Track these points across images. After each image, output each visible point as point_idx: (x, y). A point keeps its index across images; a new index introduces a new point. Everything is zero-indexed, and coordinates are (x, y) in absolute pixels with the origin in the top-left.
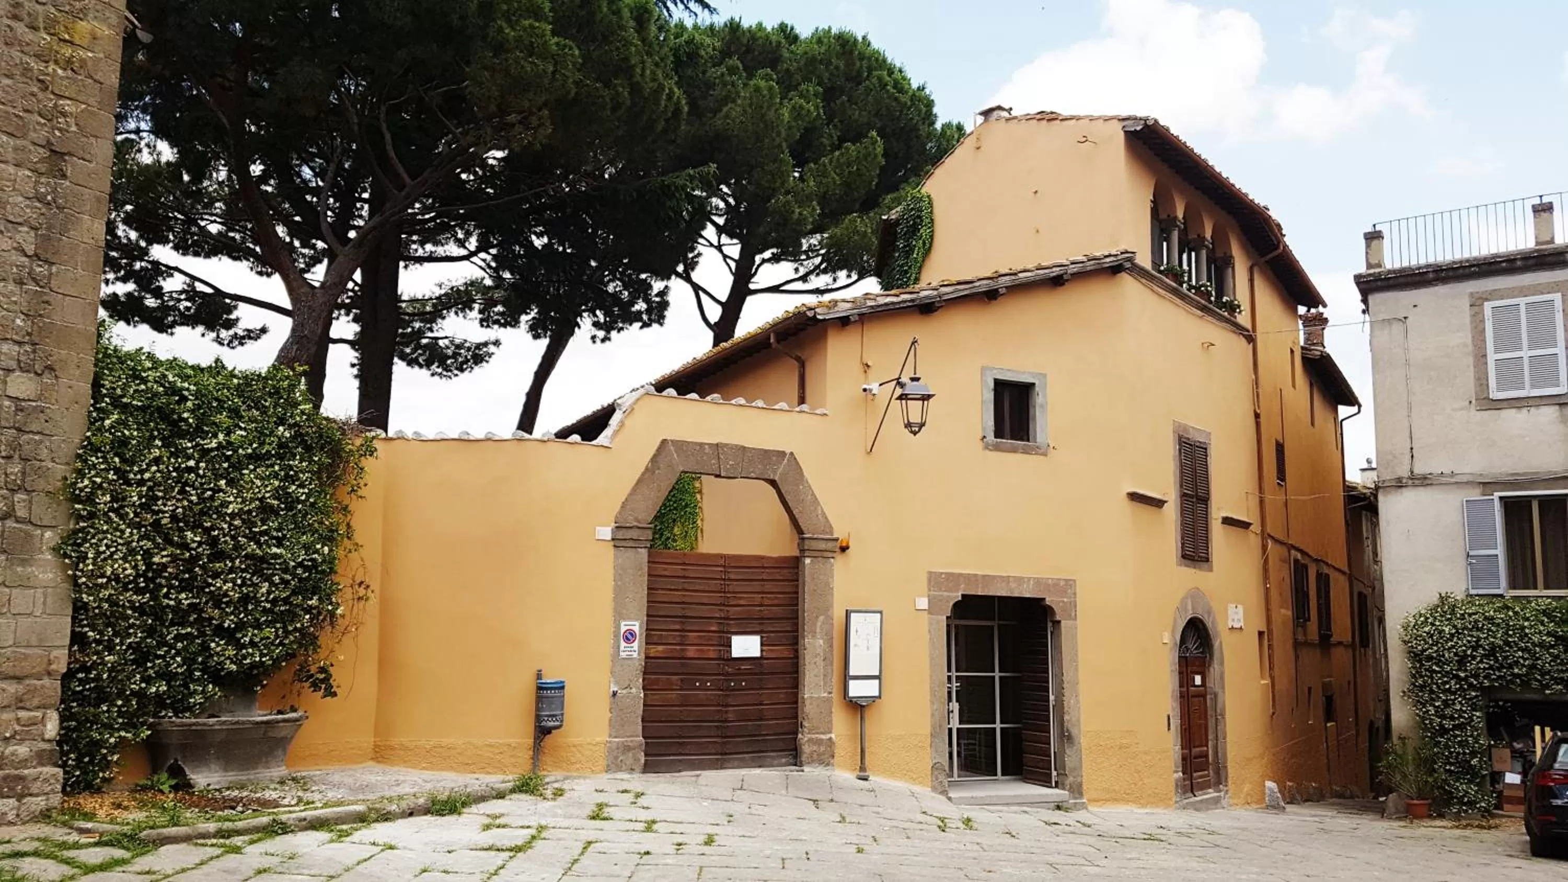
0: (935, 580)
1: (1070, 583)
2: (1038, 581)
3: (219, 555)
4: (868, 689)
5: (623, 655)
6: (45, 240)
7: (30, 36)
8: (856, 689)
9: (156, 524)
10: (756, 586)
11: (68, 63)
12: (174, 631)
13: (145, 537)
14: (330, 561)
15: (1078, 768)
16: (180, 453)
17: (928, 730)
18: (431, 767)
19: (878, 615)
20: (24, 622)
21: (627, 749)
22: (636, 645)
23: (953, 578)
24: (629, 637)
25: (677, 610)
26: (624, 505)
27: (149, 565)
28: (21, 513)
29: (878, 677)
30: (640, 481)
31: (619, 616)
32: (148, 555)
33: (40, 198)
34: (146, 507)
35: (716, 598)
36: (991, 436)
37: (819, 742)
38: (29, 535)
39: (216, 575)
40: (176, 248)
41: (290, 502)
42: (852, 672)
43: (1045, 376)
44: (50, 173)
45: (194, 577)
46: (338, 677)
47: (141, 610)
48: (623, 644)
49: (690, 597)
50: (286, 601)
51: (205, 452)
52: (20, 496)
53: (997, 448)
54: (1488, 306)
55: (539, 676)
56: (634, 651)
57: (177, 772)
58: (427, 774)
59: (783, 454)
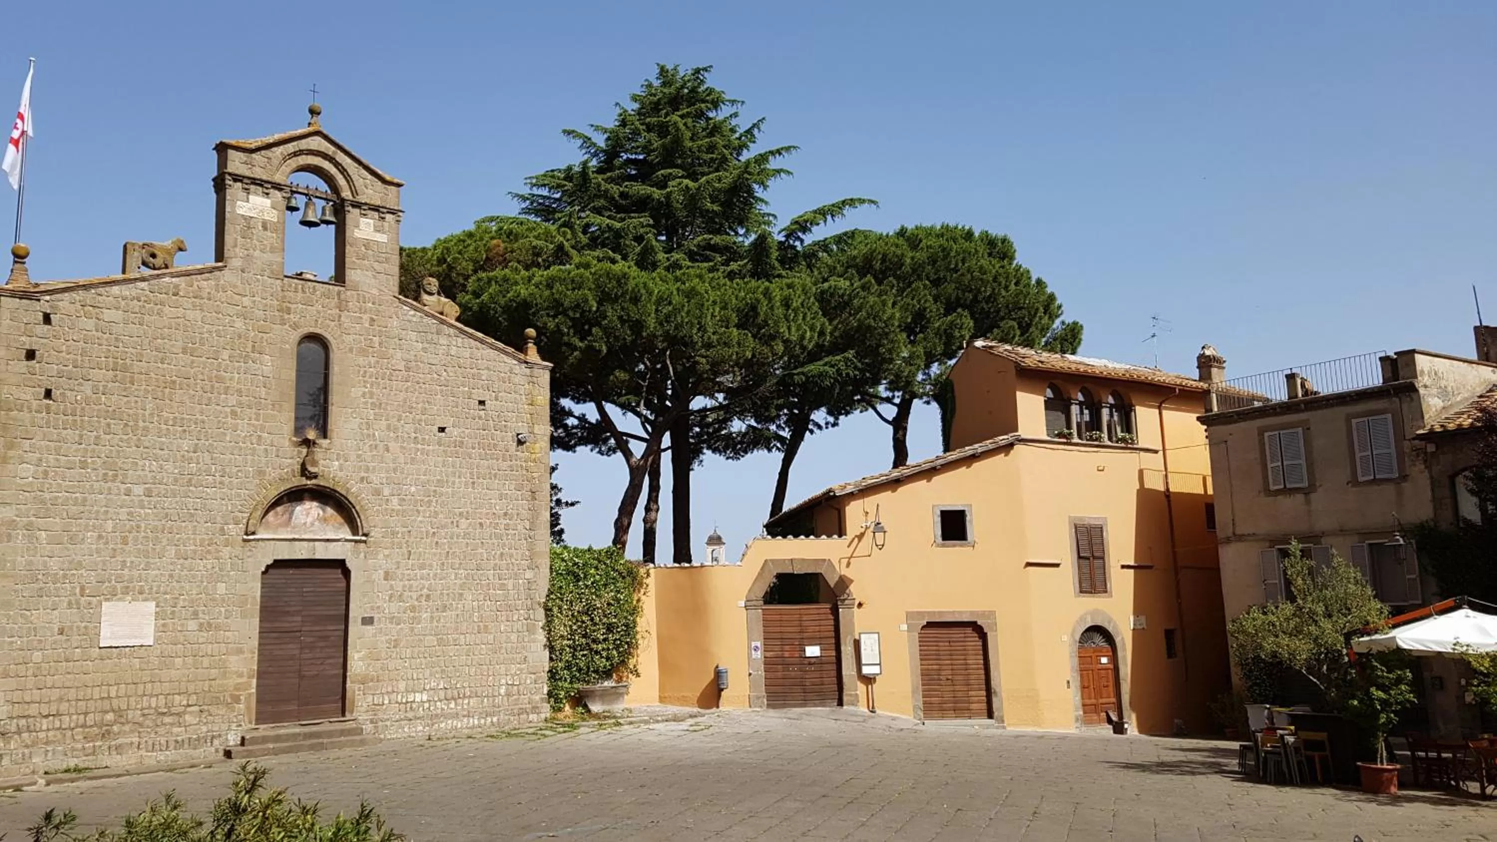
0: (910, 616)
1: (993, 613)
2: (972, 613)
3: (595, 624)
4: (875, 670)
5: (754, 657)
6: (532, 523)
7: (522, 455)
8: (866, 670)
9: (573, 615)
10: (817, 623)
11: (534, 461)
12: (581, 653)
13: (570, 620)
14: (634, 622)
15: (1001, 709)
16: (578, 587)
17: (910, 690)
18: (682, 705)
19: (876, 635)
20: (536, 654)
21: (758, 698)
22: (759, 653)
23: (921, 614)
24: (756, 649)
25: (779, 635)
26: (749, 591)
27: (571, 630)
28: (532, 617)
29: (880, 664)
30: (756, 580)
31: (750, 640)
32: (571, 626)
33: (530, 509)
34: (569, 609)
35: (798, 629)
36: (940, 539)
37: (851, 695)
38: (534, 624)
39: (594, 631)
40: (573, 399)
41: (618, 600)
42: (864, 662)
43: (971, 505)
44: (532, 500)
45: (586, 633)
46: (640, 669)
47: (569, 647)
48: (753, 652)
49: (783, 629)
50: (619, 639)
51: (587, 586)
52: (531, 611)
53: (943, 546)
54: (1266, 434)
55: (717, 667)
56: (758, 655)
57: (585, 706)
58: (681, 708)
59: (825, 560)
